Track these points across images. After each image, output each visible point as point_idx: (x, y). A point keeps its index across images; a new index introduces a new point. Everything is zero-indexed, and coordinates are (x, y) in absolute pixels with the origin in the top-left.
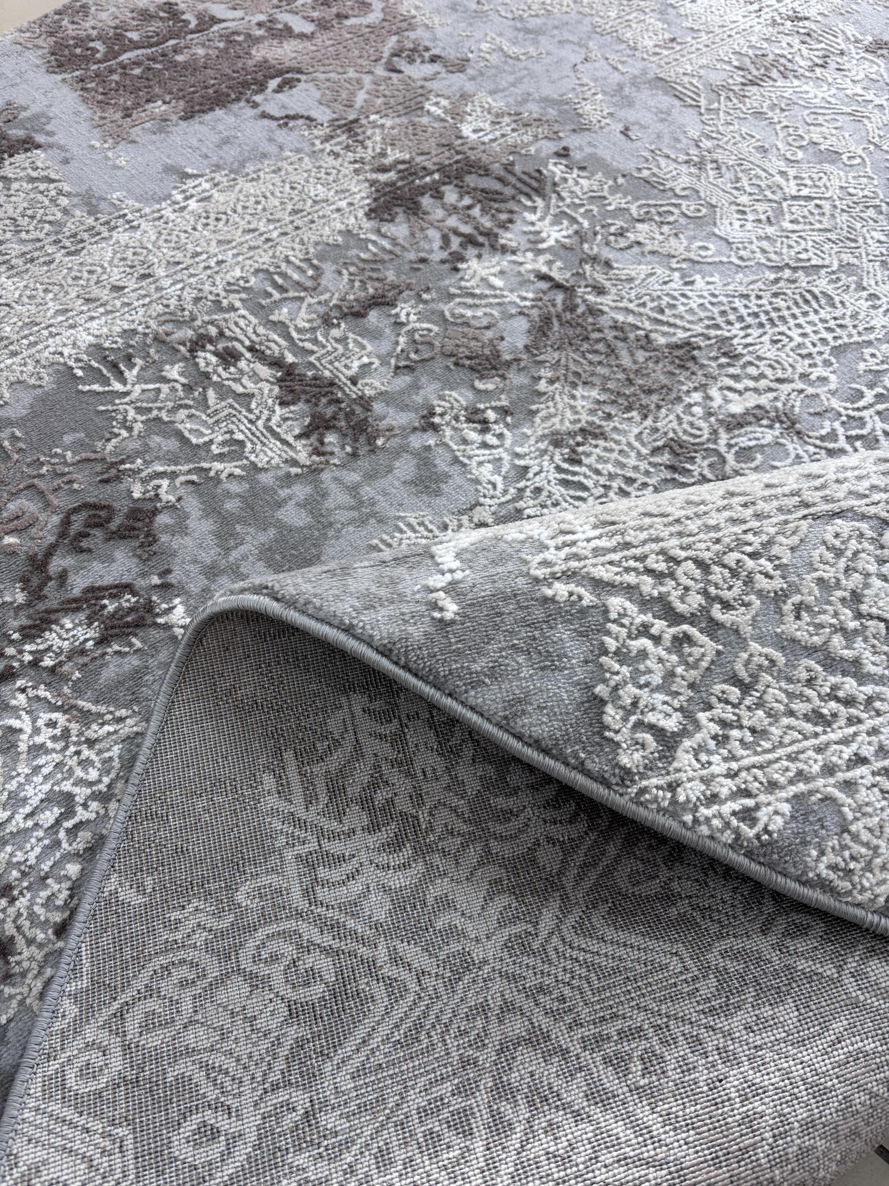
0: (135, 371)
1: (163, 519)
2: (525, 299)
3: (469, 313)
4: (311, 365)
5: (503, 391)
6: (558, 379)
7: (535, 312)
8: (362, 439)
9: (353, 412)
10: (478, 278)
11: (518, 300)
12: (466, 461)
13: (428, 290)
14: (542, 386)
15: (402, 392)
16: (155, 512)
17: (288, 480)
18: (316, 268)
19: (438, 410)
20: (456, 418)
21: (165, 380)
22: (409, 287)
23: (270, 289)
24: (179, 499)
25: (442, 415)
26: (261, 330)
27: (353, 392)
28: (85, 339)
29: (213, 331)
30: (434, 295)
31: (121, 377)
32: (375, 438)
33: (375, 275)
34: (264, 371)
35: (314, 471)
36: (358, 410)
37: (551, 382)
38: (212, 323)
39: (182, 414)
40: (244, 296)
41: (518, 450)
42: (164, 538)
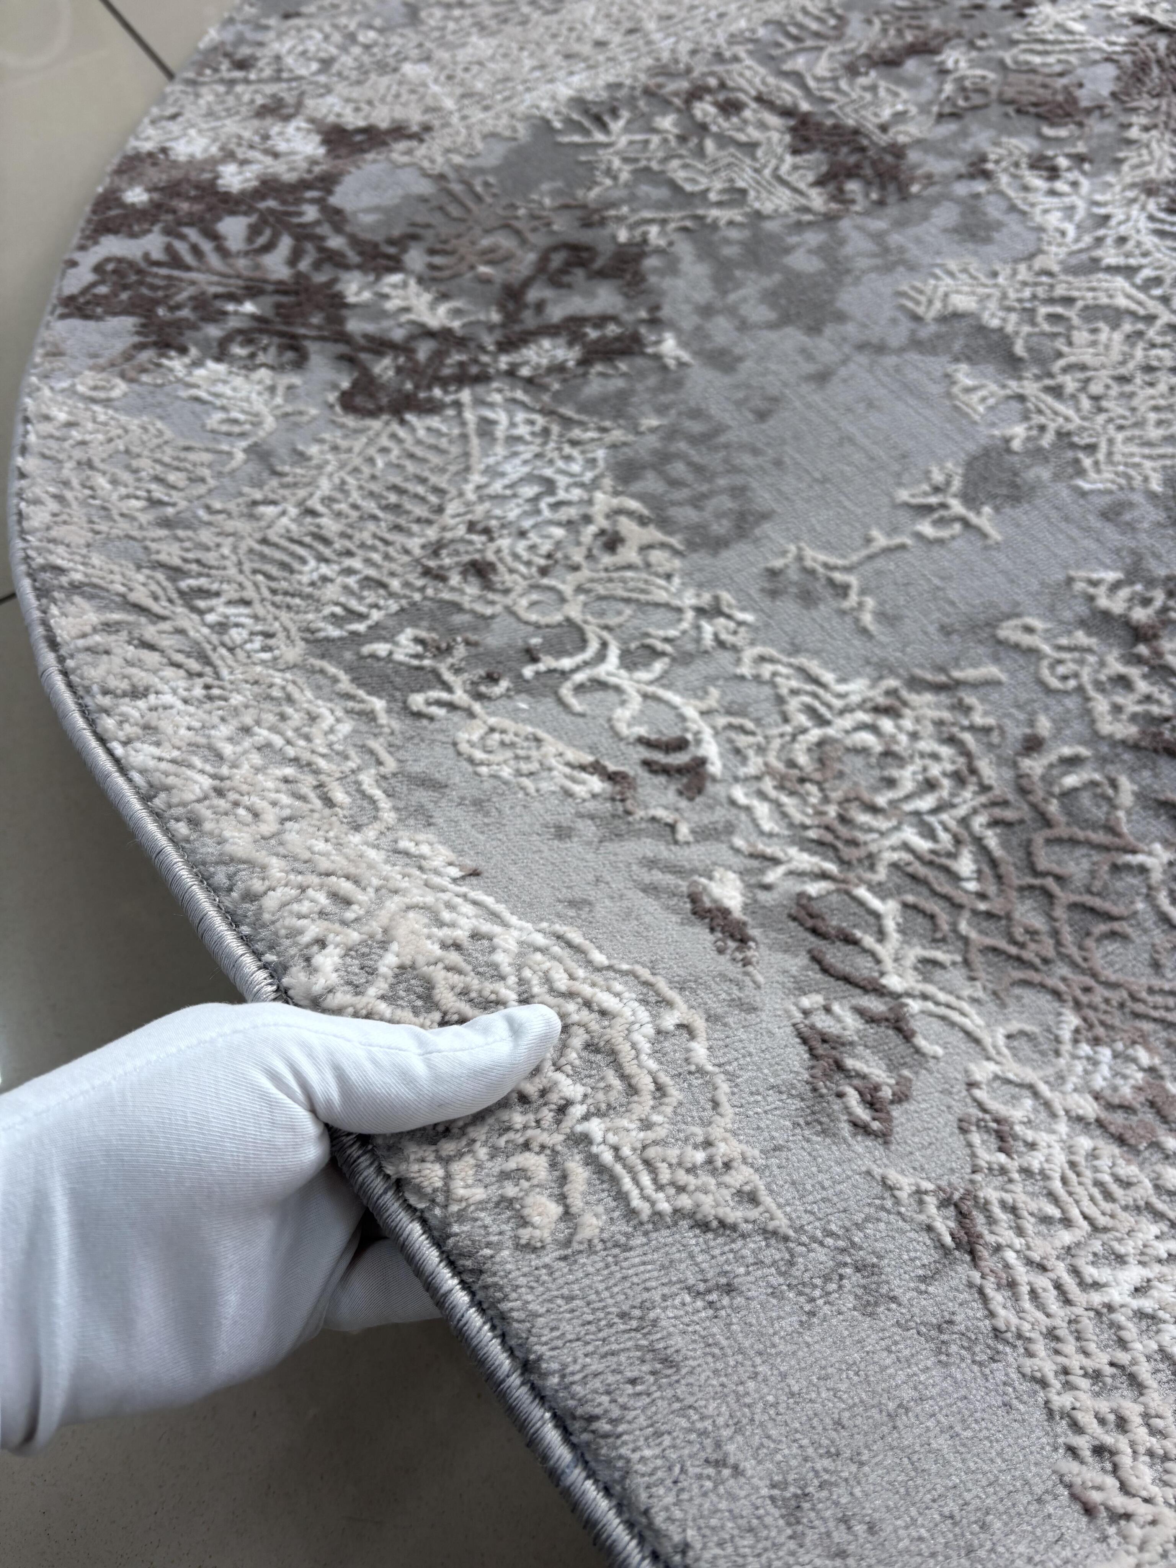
0: (621, 123)
1: (651, 262)
2: (1113, 44)
3: (1037, 60)
4: (831, 114)
5: (1079, 138)
6: (1155, 126)
7: (1127, 59)
8: (892, 188)
9: (881, 160)
10: (1051, 23)
11: (1105, 46)
12: (1026, 208)
13: (984, 36)
14: (1134, 133)
15: (945, 140)
16: (642, 255)
17: (799, 226)
18: (839, 18)
19: (992, 157)
20: (1017, 165)
21: (655, 131)
22: (959, 35)
23: (782, 39)
24: (671, 244)
25: (997, 162)
26: (771, 80)
27: (883, 140)
28: (565, 92)
29: (713, 82)
30: (991, 41)
31: (604, 127)
32: (907, 186)
33: (915, 23)
34: (773, 120)
35: (830, 218)
36: (889, 159)
37: (1146, 129)
38: (712, 74)
39: (675, 163)
40: (750, 46)
41: (1098, 197)
42: (653, 279)
